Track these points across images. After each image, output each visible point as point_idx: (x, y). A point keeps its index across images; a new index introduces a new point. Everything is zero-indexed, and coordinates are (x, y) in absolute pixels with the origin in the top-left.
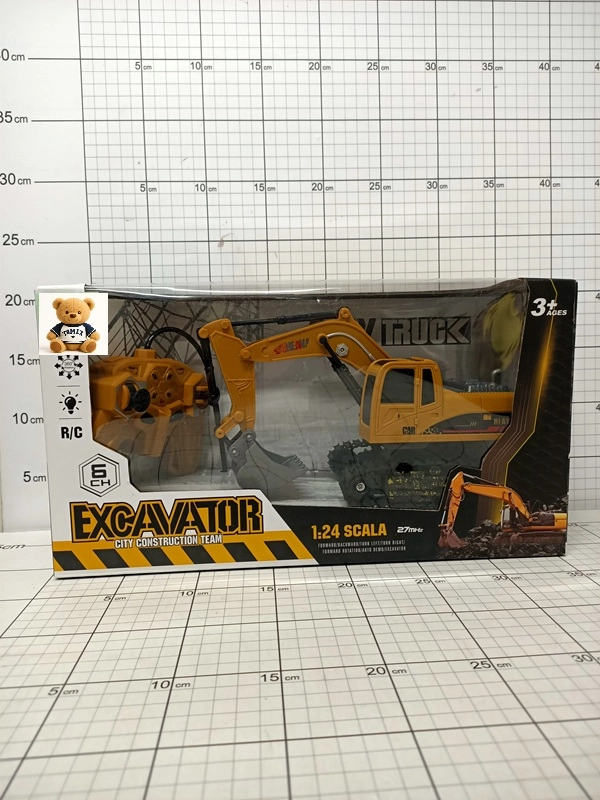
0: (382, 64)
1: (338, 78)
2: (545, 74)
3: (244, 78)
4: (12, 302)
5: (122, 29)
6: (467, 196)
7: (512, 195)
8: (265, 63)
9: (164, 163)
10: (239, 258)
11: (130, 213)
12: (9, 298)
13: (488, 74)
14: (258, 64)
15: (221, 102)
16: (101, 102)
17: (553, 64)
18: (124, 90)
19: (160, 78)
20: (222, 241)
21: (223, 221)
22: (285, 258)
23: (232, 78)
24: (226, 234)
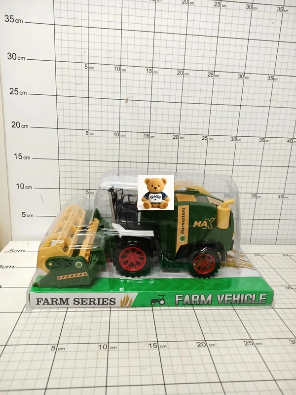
4: (15, 126)
20: (127, 100)
21: (128, 88)
24: (129, 96)
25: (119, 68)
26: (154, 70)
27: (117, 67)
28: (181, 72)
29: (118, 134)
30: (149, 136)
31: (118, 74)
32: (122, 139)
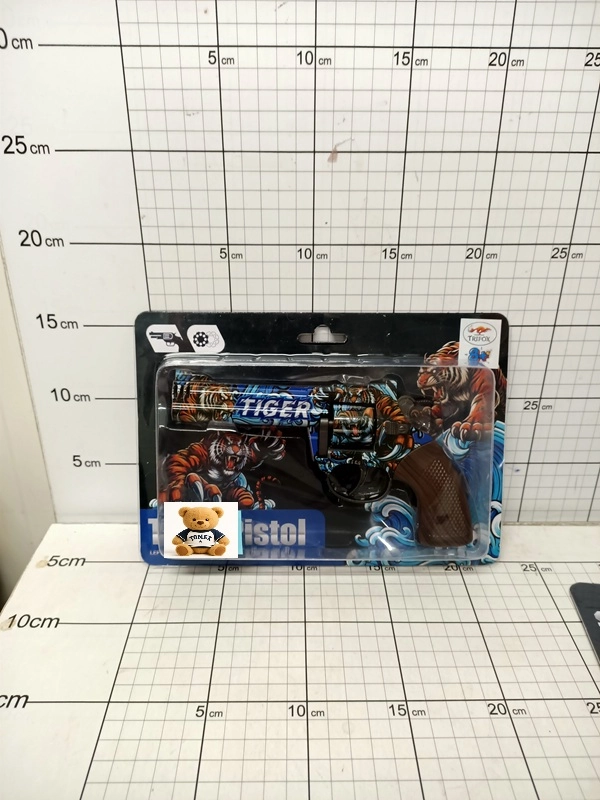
4: (29, 241)
10: (359, 181)
11: (193, 101)
12: (24, 235)
20: (335, 152)
21: (339, 116)
22: (430, 182)
24: (342, 142)
25: (310, 56)
26: (418, 54)
27: (304, 51)
28: (501, 57)
29: (309, 252)
30: (396, 255)
31: (306, 75)
32: (321, 267)
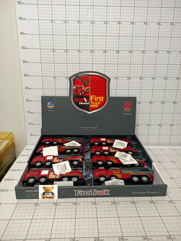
0: (106, 51)
1: (96, 54)
2: (143, 54)
3: (76, 54)
5: (49, 42)
6: (123, 81)
7: (133, 81)
8: (80, 51)
9: (58, 73)
11: (51, 83)
12: (27, 100)
13: (130, 53)
14: (79, 51)
15: (71, 59)
16: (45, 59)
17: (145, 51)
18: (50, 56)
19: (58, 54)
23: (73, 54)
